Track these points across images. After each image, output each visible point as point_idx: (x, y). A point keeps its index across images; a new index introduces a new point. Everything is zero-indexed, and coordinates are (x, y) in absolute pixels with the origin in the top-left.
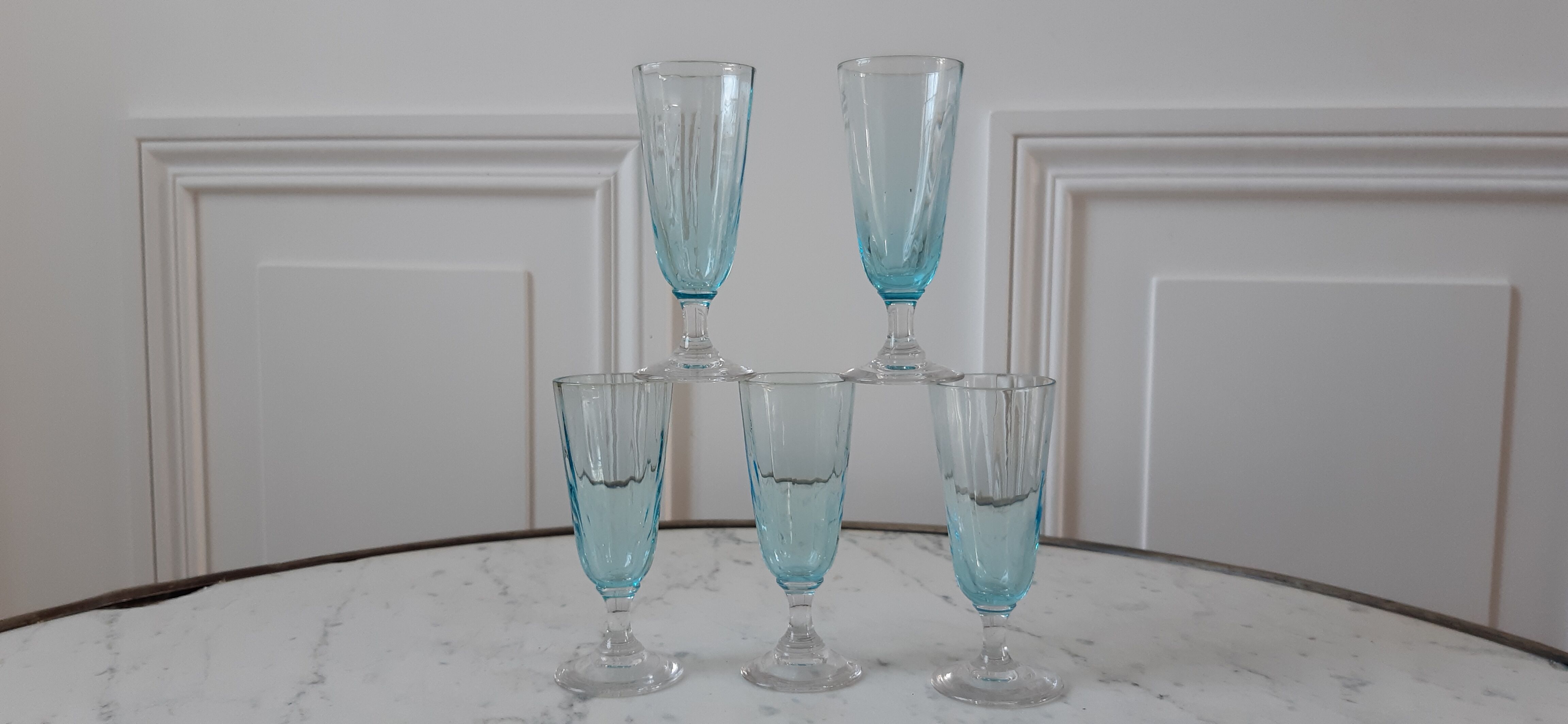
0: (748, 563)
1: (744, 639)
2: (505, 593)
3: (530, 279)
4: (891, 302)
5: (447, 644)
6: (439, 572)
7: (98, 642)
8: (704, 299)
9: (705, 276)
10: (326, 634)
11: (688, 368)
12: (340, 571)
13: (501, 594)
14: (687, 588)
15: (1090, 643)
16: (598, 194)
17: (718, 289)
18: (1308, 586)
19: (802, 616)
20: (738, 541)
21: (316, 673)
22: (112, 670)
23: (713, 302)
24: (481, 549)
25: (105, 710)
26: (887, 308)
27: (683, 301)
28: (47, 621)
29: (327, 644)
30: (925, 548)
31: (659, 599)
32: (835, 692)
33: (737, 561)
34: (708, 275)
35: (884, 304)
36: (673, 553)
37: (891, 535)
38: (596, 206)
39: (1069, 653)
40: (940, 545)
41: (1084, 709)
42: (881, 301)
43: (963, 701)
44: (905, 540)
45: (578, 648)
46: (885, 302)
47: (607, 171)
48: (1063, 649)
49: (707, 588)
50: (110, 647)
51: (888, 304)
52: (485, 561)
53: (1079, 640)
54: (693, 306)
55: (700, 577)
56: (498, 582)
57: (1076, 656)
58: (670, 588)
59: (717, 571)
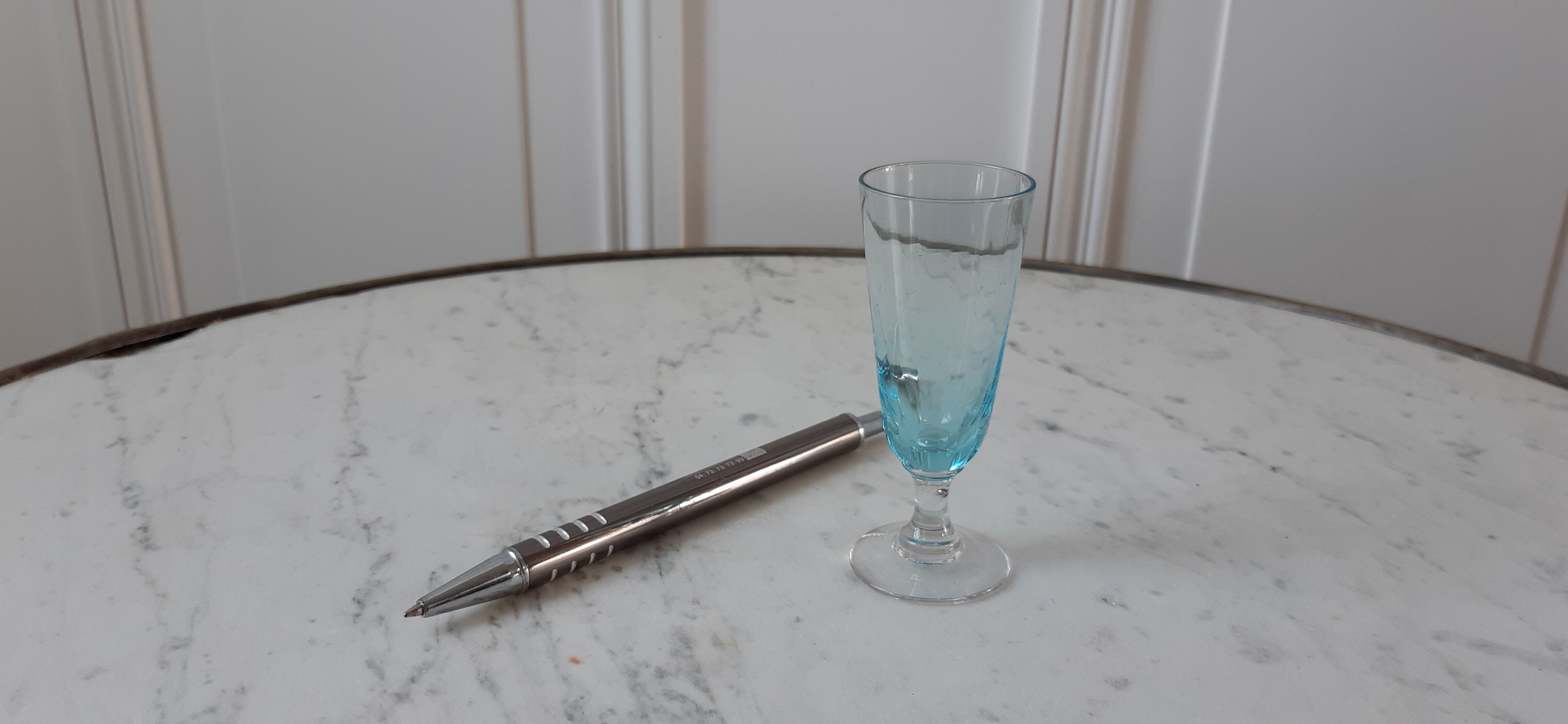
0: (790, 301)
2: (536, 338)
5: (490, 403)
6: (455, 310)
7: (98, 404)
10: (352, 391)
12: (345, 308)
13: (532, 338)
14: (733, 332)
15: (1181, 401)
18: (1390, 328)
20: (771, 273)
21: (355, 442)
22: (123, 441)
24: (495, 280)
25: (129, 494)
28: (32, 376)
29: (357, 404)
31: (707, 346)
33: (777, 299)
36: (706, 287)
39: (1162, 414)
45: (637, 408)
48: (1155, 409)
49: (754, 333)
50: (112, 409)
52: (503, 295)
53: (1168, 397)
55: (743, 318)
56: (525, 322)
57: (1170, 417)
58: (714, 332)
59: (758, 310)
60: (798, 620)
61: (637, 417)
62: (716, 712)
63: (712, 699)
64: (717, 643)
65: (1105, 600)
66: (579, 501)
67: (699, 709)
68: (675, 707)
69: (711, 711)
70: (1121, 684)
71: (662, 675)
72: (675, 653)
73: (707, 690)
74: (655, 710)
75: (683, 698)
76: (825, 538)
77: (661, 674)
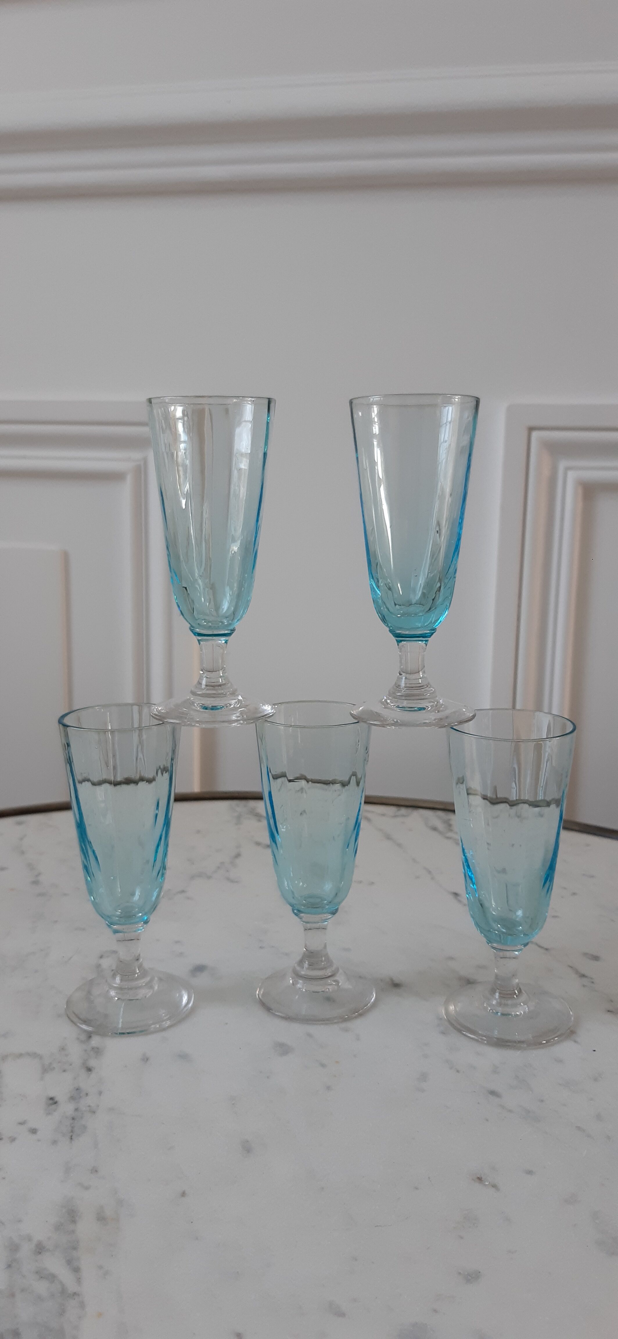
1: (261, 947)
3: (66, 558)
4: (401, 641)
8: (220, 637)
9: (224, 612)
11: (206, 709)
13: (32, 883)
14: (209, 877)
15: (596, 958)
16: (129, 478)
17: (236, 625)
19: (315, 941)
23: (230, 639)
24: (19, 823)
26: (398, 645)
27: (200, 638)
30: (435, 829)
31: (182, 892)
32: (348, 1025)
34: (226, 612)
35: (396, 641)
36: (198, 830)
37: (403, 811)
38: (126, 490)
39: (577, 972)
40: (449, 826)
41: (594, 1051)
42: (394, 639)
43: (472, 1038)
44: (417, 816)
45: (101, 957)
46: (397, 640)
47: (136, 455)
48: (571, 967)
49: (228, 879)
51: (399, 642)
52: (21, 839)
53: (585, 954)
54: (210, 643)
55: (222, 863)
56: (31, 867)
57: (583, 976)
58: (193, 877)
59: (238, 856)
60: (183, 1194)
61: (99, 966)
62: (78, 1295)
63: (79, 1280)
64: (101, 1218)
65: (480, 1179)
66: (21, 1055)
67: (63, 1291)
68: (42, 1287)
69: (75, 1294)
70: (472, 1277)
71: (40, 1251)
72: (58, 1227)
73: (77, 1270)
74: (23, 1290)
75: (52, 1278)
76: (233, 1103)
77: (40, 1249)
